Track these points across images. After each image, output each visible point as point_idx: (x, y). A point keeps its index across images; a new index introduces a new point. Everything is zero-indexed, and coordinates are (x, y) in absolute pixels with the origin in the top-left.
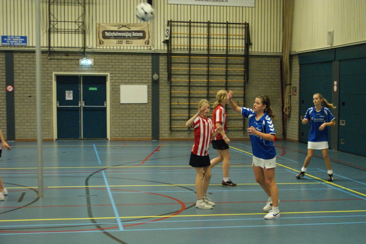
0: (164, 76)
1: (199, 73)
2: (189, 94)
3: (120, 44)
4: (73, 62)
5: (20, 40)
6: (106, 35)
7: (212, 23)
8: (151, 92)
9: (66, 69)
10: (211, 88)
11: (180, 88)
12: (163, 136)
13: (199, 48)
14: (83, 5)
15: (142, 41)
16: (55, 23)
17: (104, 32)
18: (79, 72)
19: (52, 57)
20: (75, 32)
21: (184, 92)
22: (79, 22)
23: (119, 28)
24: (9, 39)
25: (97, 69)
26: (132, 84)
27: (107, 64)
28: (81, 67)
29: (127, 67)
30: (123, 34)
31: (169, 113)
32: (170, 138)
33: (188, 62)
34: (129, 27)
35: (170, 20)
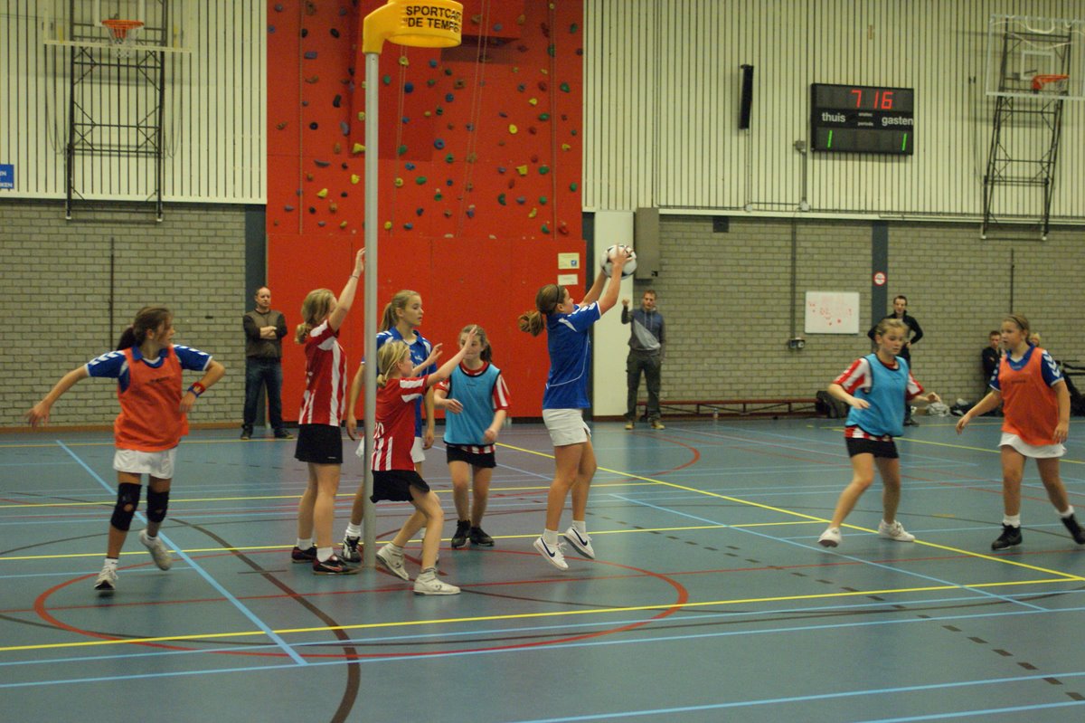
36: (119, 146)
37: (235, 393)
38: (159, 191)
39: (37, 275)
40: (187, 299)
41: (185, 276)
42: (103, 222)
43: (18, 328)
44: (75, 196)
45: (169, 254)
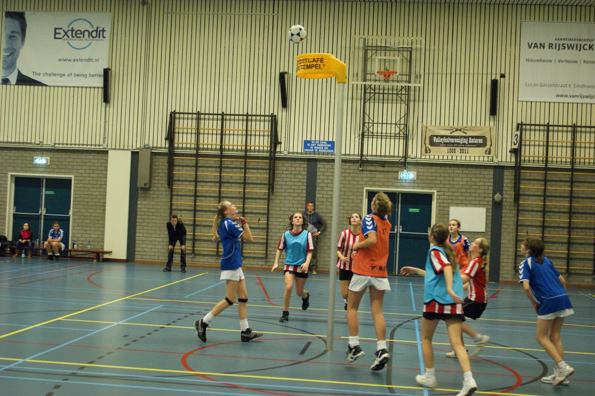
0: (510, 197)
1: (558, 195)
2: (544, 222)
3: (451, 153)
4: (390, 175)
5: (326, 145)
6: (435, 141)
7: (579, 127)
8: (490, 218)
9: (381, 183)
10: (575, 215)
11: (530, 213)
12: (505, 278)
13: (559, 160)
14: (406, 103)
15: (481, 150)
16: (370, 125)
17: (431, 137)
18: (397, 188)
19: (365, 168)
20: (395, 136)
21: (537, 218)
22: (400, 124)
23: (451, 133)
24: (313, 145)
25: (420, 185)
26: (466, 206)
27: (434, 178)
28: (401, 181)
29: (461, 183)
30: (457, 141)
31: (514, 246)
32: (514, 280)
33: (544, 178)
34: (465, 131)
35: (520, 123)
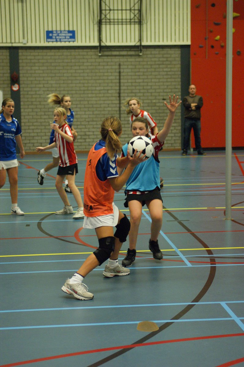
36: (122, 19)
37: (176, 135)
38: (140, 40)
39: (86, 81)
40: (154, 91)
41: (153, 80)
42: (116, 56)
43: (79, 106)
44: (103, 44)
45: (145, 70)
